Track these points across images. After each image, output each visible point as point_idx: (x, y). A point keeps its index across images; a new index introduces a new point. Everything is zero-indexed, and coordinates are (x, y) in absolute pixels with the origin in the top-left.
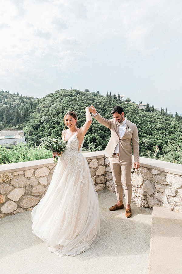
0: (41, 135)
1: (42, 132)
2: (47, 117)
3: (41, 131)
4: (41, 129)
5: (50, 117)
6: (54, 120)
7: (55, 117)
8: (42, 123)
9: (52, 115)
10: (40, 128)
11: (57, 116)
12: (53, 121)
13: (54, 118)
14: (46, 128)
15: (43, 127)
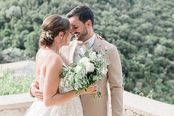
0: (5, 43)
1: (8, 38)
2: (18, 8)
3: (6, 36)
4: (6, 32)
5: (23, 8)
6: (32, 14)
7: (34, 10)
8: (8, 20)
9: (28, 4)
10: (4, 29)
11: (38, 8)
12: (29, 17)
13: (32, 12)
14: (16, 29)
15: (9, 27)
